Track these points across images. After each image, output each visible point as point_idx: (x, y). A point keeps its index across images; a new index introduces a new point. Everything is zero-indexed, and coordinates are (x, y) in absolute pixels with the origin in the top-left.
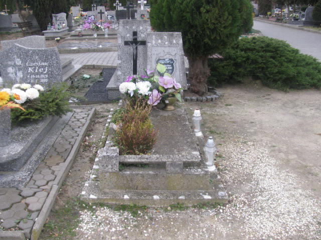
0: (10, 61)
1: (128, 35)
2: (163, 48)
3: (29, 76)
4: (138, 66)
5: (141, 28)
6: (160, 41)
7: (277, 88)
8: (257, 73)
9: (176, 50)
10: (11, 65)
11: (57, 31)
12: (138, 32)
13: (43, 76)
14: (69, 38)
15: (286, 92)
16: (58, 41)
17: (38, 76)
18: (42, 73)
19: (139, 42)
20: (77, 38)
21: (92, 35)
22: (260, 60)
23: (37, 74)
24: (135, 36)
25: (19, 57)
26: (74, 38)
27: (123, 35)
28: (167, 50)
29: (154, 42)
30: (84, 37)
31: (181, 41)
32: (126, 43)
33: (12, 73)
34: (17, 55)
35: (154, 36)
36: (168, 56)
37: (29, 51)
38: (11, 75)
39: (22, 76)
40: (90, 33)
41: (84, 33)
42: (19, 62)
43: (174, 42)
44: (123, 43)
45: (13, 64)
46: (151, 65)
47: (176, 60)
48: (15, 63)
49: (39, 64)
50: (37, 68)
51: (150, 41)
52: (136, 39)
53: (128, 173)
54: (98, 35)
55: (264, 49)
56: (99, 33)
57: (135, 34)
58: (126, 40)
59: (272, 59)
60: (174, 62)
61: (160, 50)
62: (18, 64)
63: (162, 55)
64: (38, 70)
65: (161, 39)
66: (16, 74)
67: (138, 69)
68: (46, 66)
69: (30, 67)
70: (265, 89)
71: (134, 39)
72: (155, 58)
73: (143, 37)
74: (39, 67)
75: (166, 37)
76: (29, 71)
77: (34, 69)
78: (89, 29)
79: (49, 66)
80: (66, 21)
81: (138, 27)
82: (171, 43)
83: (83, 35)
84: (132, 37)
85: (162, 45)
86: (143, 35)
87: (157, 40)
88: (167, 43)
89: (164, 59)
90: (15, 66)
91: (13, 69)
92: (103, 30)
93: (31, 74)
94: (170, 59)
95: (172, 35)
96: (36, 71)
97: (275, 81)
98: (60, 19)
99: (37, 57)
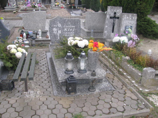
0: (55, 25)
1: (112, 14)
2: (129, 21)
3: (64, 33)
4: (114, 29)
5: (118, 11)
6: (128, 18)
7: (151, 38)
8: (142, 31)
9: (133, 22)
10: (55, 27)
11: (12, 7)
12: (116, 13)
13: (72, 33)
14: (20, 11)
15: (155, 40)
16: (15, 13)
17: (69, 33)
18: (71, 31)
19: (116, 17)
20: (24, 11)
21: (33, 10)
22: (142, 25)
23: (69, 32)
24: (115, 15)
25: (60, 23)
26: (23, 11)
27: (110, 13)
28: (130, 22)
29: (125, 18)
30: (28, 11)
31: (136, 18)
32: (111, 18)
33: (56, 31)
34: (59, 22)
35: (126, 15)
36: (130, 24)
37: (66, 20)
38: (54, 32)
39: (60, 33)
40: (31, 9)
41: (28, 9)
42: (60, 25)
43: (134, 18)
44: (109, 18)
45: (56, 26)
46: (123, 28)
47: (133, 26)
48: (58, 26)
49: (71, 26)
50: (69, 29)
51: (124, 17)
52: (115, 16)
53: (157, 78)
54: (35, 10)
55: (143, 20)
56: (36, 9)
57: (115, 13)
58: (111, 16)
59: (147, 25)
60: (132, 27)
61: (127, 21)
62: (59, 26)
63: (128, 24)
64: (70, 29)
65: (128, 16)
66: (57, 32)
67: (114, 30)
68: (74, 28)
69: (65, 28)
70: (145, 38)
71: (114, 16)
72: (125, 26)
73: (119, 15)
74: (70, 28)
75: (130, 16)
76: (65, 30)
77: (68, 29)
78: (30, 7)
79: (75, 28)
80: (15, 2)
81: (117, 10)
82: (132, 19)
83: (28, 10)
84: (113, 15)
85: (128, 20)
86: (118, 14)
87: (127, 17)
88: (130, 19)
89: (128, 26)
90: (57, 27)
91: (56, 29)
92: (38, 8)
93: (66, 32)
94: (131, 26)
95: (133, 15)
96: (69, 30)
97: (149, 35)
98: (12, 1)
99: (70, 23)
